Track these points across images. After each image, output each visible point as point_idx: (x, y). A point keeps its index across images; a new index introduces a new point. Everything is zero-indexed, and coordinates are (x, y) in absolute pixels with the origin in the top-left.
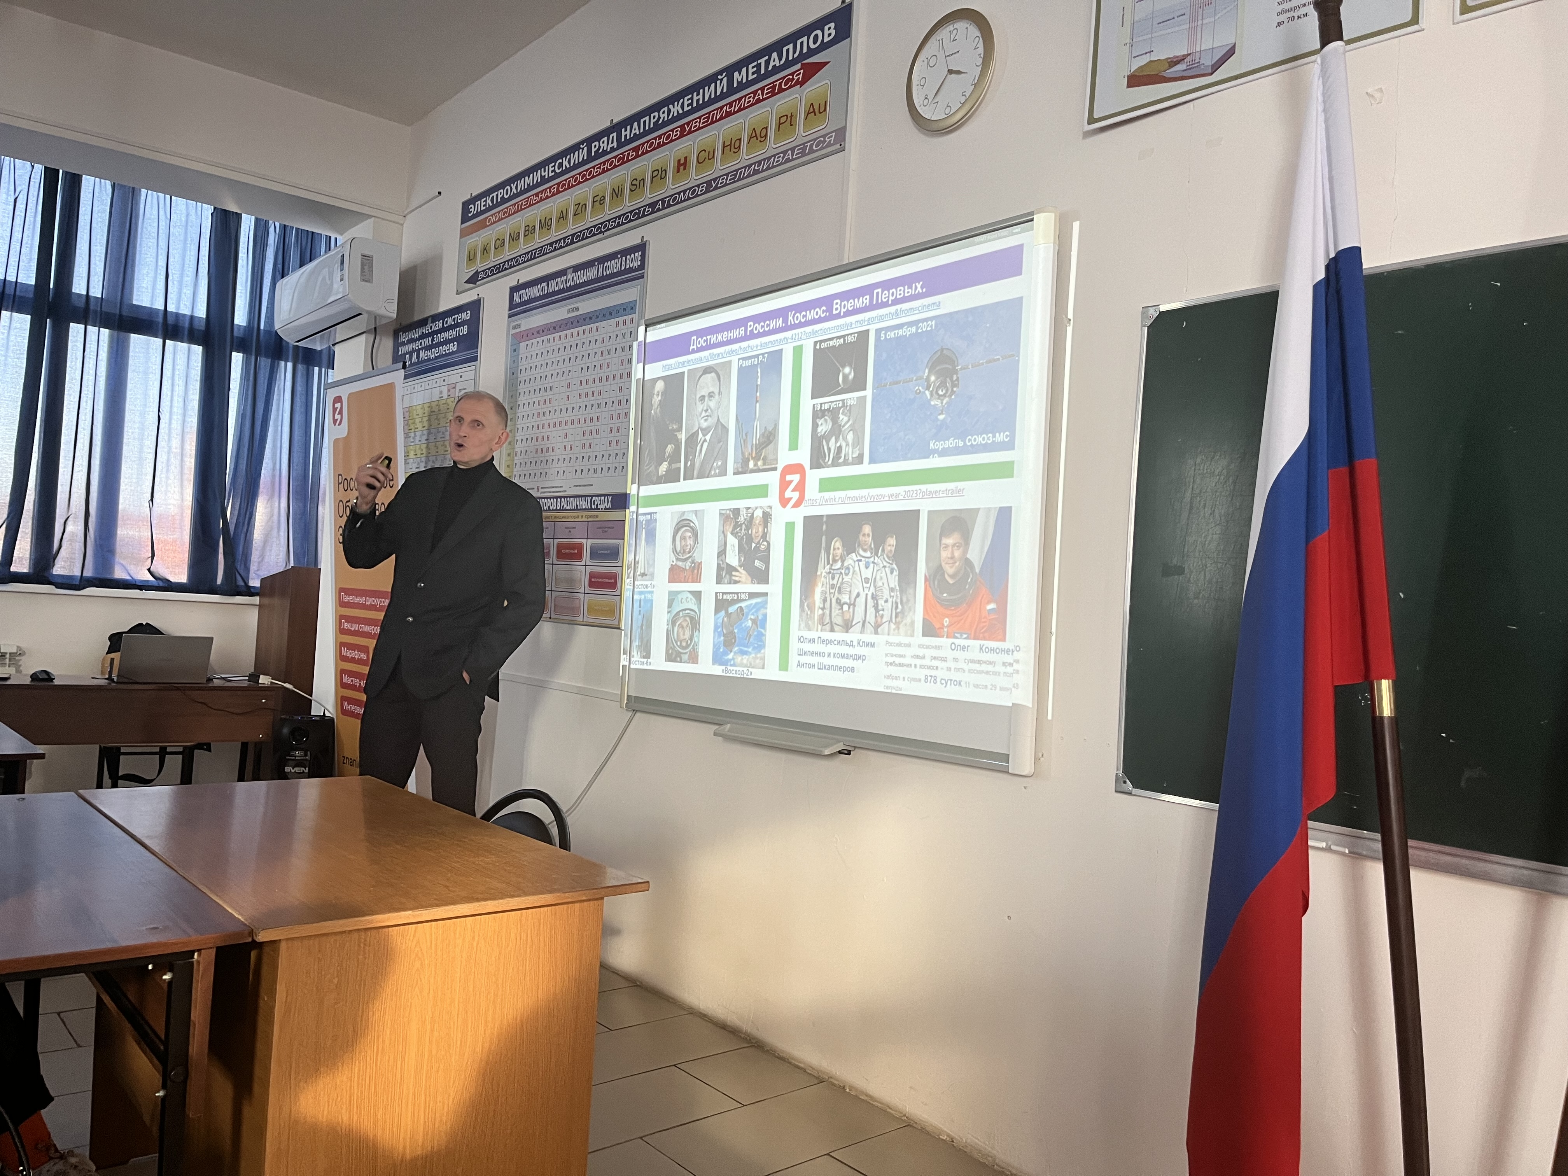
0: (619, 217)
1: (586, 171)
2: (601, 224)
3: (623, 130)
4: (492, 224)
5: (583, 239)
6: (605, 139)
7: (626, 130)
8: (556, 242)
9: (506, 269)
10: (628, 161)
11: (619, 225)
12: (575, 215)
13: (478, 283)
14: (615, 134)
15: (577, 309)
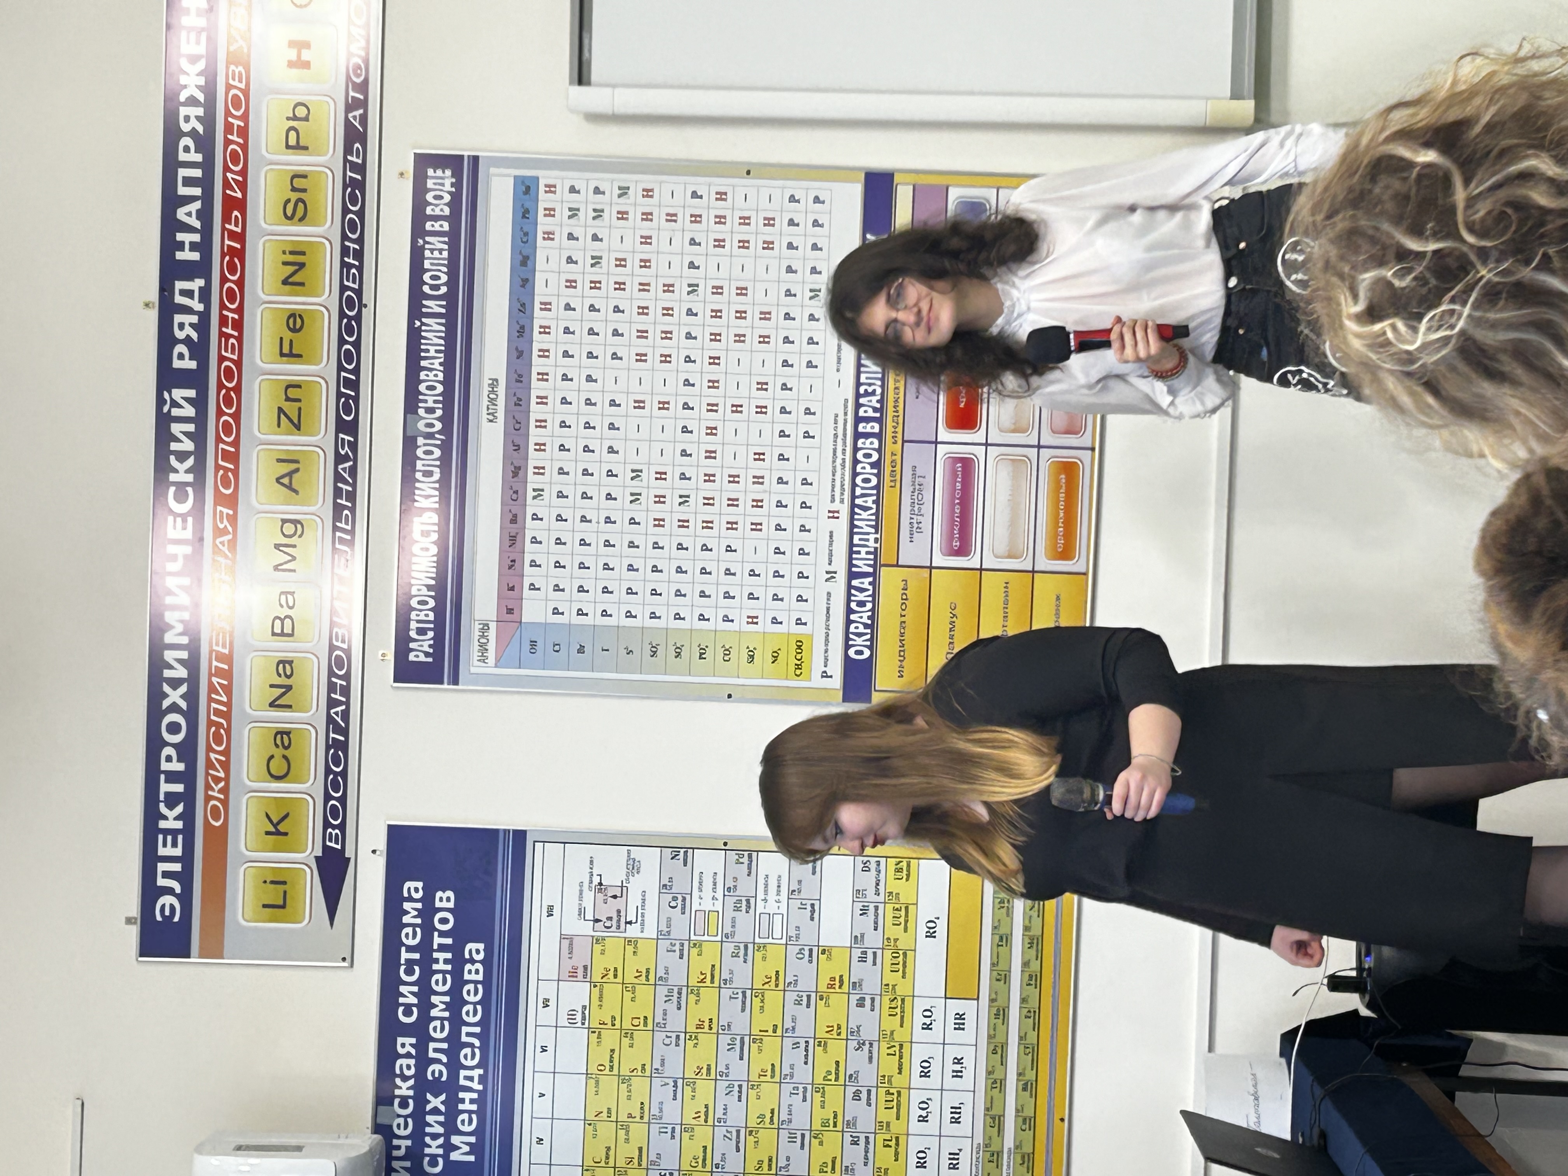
0: (345, 251)
1: (220, 386)
2: (342, 315)
3: (180, 256)
4: (225, 803)
5: (354, 385)
6: (178, 318)
7: (181, 246)
8: (338, 492)
9: (346, 715)
10: (240, 238)
11: (359, 255)
12: (298, 427)
13: (349, 853)
14: (180, 285)
15: (494, 382)
